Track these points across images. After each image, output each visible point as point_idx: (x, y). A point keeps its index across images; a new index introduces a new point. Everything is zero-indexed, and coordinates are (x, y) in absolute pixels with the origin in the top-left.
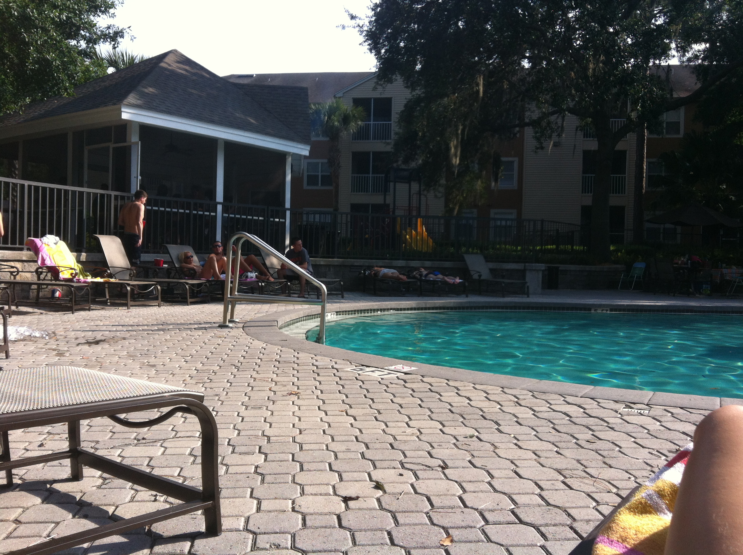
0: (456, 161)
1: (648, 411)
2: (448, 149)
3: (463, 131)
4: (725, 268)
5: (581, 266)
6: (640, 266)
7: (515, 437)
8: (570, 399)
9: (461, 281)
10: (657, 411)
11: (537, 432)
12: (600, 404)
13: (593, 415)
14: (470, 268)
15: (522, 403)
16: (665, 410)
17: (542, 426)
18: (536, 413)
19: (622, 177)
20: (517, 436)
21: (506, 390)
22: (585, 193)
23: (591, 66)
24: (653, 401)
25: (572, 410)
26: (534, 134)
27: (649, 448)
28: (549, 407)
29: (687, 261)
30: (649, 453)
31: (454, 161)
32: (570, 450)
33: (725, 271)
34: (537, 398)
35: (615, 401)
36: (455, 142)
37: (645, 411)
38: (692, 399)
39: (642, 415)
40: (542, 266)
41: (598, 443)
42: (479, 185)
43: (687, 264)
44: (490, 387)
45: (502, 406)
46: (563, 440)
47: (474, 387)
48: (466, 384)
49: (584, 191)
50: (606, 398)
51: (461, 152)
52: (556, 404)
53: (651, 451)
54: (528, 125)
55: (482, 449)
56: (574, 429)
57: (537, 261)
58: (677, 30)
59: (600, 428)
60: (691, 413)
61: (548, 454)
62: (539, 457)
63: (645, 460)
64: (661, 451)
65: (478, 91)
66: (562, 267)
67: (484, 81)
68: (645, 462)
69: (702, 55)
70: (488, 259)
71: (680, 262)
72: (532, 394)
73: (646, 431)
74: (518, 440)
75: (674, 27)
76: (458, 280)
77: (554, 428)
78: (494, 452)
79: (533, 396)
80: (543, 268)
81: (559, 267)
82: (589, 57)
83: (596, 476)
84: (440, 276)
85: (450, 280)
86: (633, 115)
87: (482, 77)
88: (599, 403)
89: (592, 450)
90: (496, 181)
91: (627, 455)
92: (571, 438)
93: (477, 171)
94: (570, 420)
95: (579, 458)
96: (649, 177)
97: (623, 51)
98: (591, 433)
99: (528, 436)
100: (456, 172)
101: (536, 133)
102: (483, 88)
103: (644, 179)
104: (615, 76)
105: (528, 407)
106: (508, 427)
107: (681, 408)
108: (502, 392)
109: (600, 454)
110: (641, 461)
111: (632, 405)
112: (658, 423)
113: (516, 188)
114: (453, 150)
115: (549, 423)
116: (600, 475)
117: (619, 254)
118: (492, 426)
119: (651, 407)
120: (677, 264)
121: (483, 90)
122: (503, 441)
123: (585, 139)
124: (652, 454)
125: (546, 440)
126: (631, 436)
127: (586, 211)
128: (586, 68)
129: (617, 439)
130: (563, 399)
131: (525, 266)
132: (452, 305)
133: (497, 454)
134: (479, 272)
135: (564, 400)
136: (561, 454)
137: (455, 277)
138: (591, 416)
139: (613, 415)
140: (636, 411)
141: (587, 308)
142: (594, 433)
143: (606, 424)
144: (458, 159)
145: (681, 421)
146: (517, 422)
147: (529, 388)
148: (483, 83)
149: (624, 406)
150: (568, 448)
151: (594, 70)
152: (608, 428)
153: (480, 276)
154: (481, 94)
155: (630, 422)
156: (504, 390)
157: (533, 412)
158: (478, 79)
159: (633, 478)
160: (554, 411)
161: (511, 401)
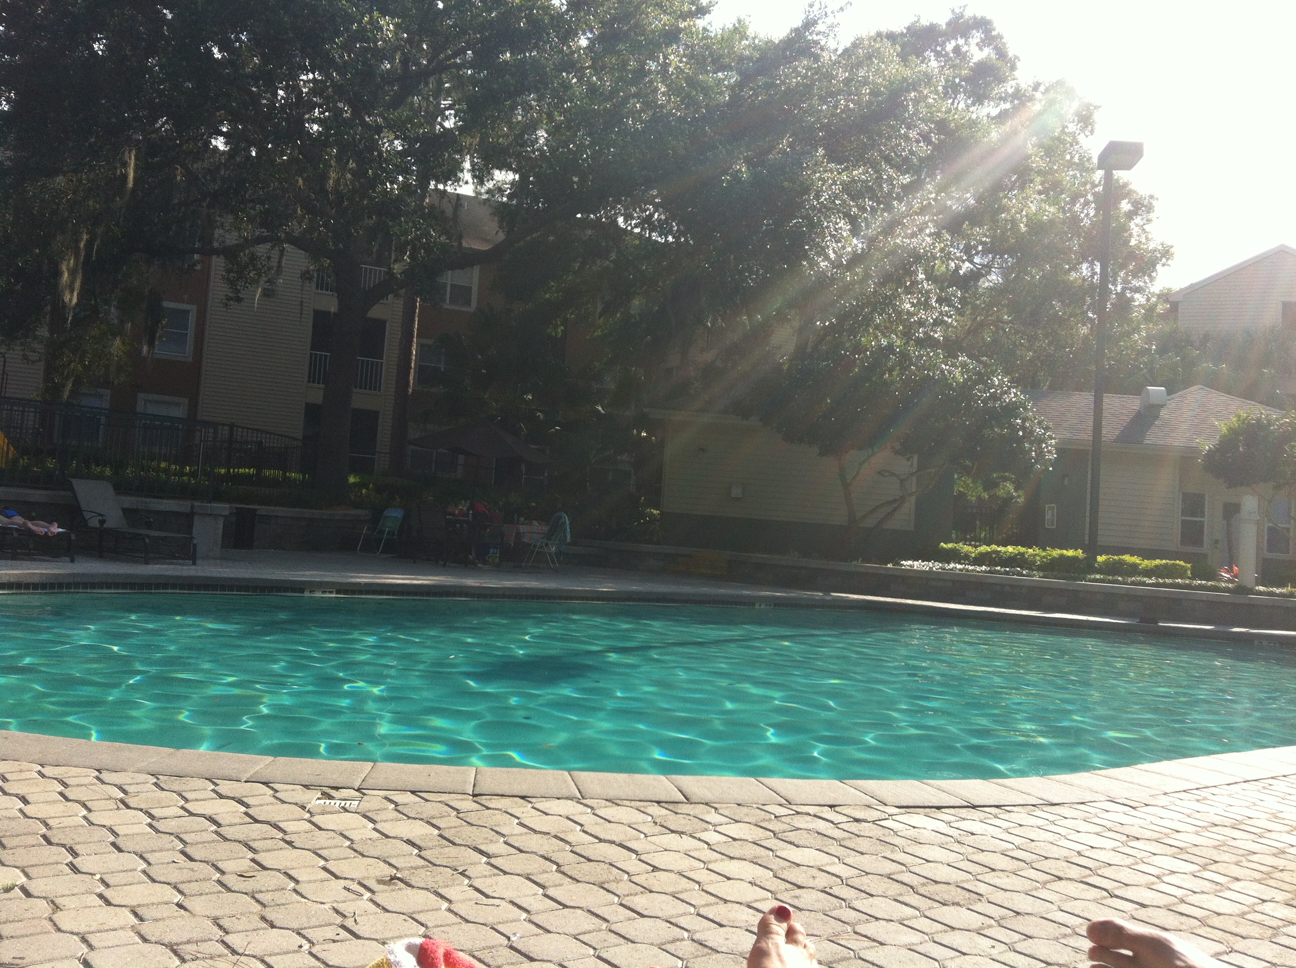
0: (72, 298)
1: (356, 803)
2: (58, 274)
3: (90, 244)
4: (522, 524)
5: (297, 509)
6: (395, 514)
7: (102, 881)
8: (225, 787)
9: (60, 530)
10: (373, 801)
11: (149, 864)
12: (277, 795)
13: (260, 819)
14: (83, 506)
15: (132, 802)
16: (386, 798)
17: (161, 850)
18: (154, 823)
19: (377, 363)
20: (107, 878)
21: (105, 776)
22: (314, 382)
23: (333, 175)
24: (370, 782)
25: (227, 811)
26: (224, 273)
27: (345, 879)
28: (182, 808)
29: (468, 510)
30: (345, 888)
31: (67, 298)
32: (203, 897)
33: (523, 528)
34: (163, 789)
35: (306, 786)
36: (72, 262)
37: (353, 802)
38: (432, 774)
39: (346, 810)
40: (224, 508)
41: (258, 878)
42: (117, 346)
43: (467, 515)
44: (74, 771)
45: (90, 810)
46: (197, 876)
47: (40, 773)
48: (25, 765)
49: (312, 379)
50: (290, 781)
51: (82, 283)
52: (197, 800)
53: (348, 883)
54: (217, 252)
55: (26, 916)
56: (220, 852)
57: (218, 497)
58: (471, 144)
59: (269, 844)
60: (426, 800)
61: (163, 912)
62: (141, 919)
63: (335, 905)
64: (365, 882)
65: (125, 177)
66: (263, 510)
67: (136, 159)
68: (334, 909)
69: (509, 191)
70: (121, 488)
71: (457, 512)
72: (155, 780)
73: (348, 843)
74: (107, 885)
75: (468, 140)
76: (56, 529)
77: (183, 853)
78: (51, 920)
79: (156, 784)
80: (226, 513)
81: (255, 510)
82: (330, 160)
83: (241, 951)
84: (19, 520)
85: (39, 528)
86: (397, 268)
87: (134, 152)
88: (276, 791)
89: (246, 893)
90: (151, 344)
91: (305, 898)
92: (212, 870)
93: (116, 321)
94: (216, 833)
95: (218, 913)
96: (420, 369)
97: (386, 160)
98: (251, 855)
99: (130, 873)
100: (70, 318)
101: (229, 271)
102: (135, 172)
103: (412, 371)
104: (371, 199)
105: (141, 810)
106: (93, 857)
107: (413, 792)
108: (95, 781)
109: (258, 901)
110: (327, 906)
111: (333, 793)
112: (371, 825)
113: (190, 360)
114: (66, 275)
115: (177, 842)
116: (250, 946)
117: (364, 491)
118: (59, 859)
119: (364, 794)
120: (453, 514)
121: (135, 178)
122: (76, 891)
123: (319, 291)
124: (348, 890)
125: (162, 879)
126: (320, 856)
127: (312, 412)
128: (324, 177)
129: (294, 864)
130: (213, 787)
131: (193, 507)
132: (36, 580)
133: (55, 925)
134: (101, 515)
135: (213, 790)
136: (186, 909)
137: (50, 523)
138: (256, 821)
139: (296, 816)
140: (338, 802)
141: (299, 587)
142: (256, 857)
143: (281, 835)
144: (75, 294)
145: (409, 818)
146: (113, 844)
147: (151, 770)
148: (136, 165)
149: (319, 795)
150: (201, 894)
151: (337, 182)
152: (282, 844)
153: (102, 522)
154: (130, 184)
155: (323, 826)
156: (101, 776)
157: (149, 820)
158: (127, 153)
159: (306, 946)
160: (191, 814)
161: (111, 798)
